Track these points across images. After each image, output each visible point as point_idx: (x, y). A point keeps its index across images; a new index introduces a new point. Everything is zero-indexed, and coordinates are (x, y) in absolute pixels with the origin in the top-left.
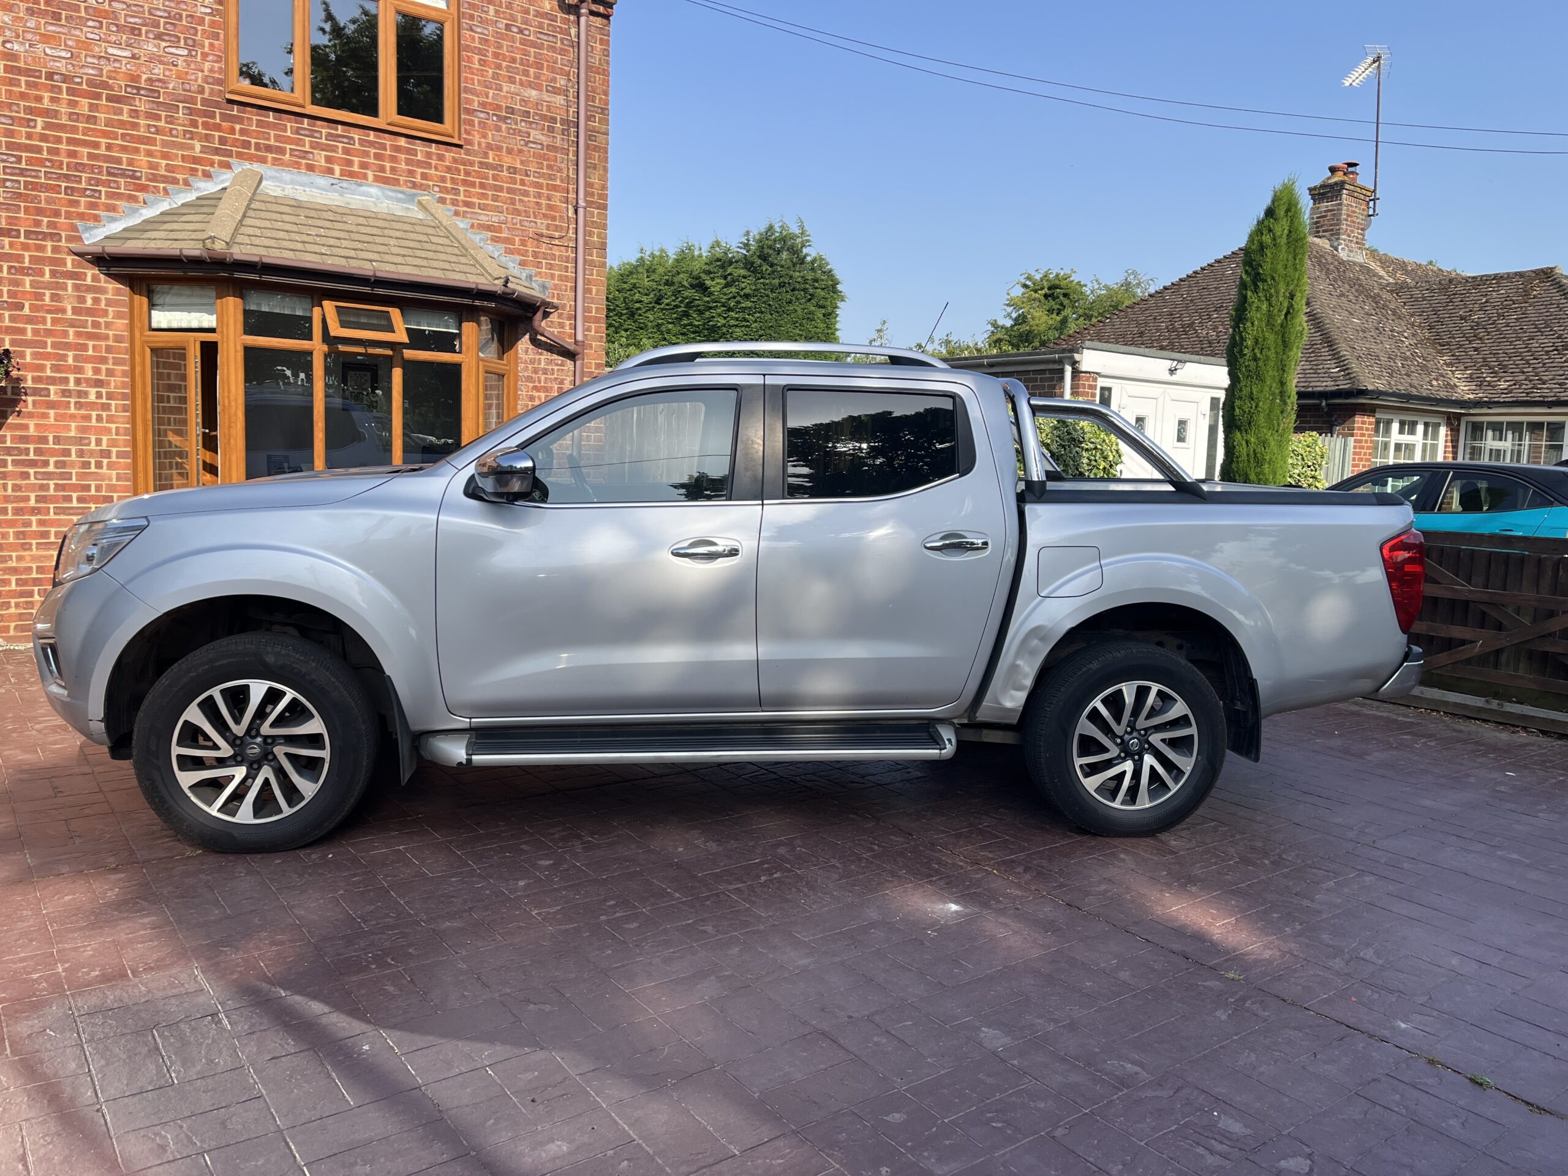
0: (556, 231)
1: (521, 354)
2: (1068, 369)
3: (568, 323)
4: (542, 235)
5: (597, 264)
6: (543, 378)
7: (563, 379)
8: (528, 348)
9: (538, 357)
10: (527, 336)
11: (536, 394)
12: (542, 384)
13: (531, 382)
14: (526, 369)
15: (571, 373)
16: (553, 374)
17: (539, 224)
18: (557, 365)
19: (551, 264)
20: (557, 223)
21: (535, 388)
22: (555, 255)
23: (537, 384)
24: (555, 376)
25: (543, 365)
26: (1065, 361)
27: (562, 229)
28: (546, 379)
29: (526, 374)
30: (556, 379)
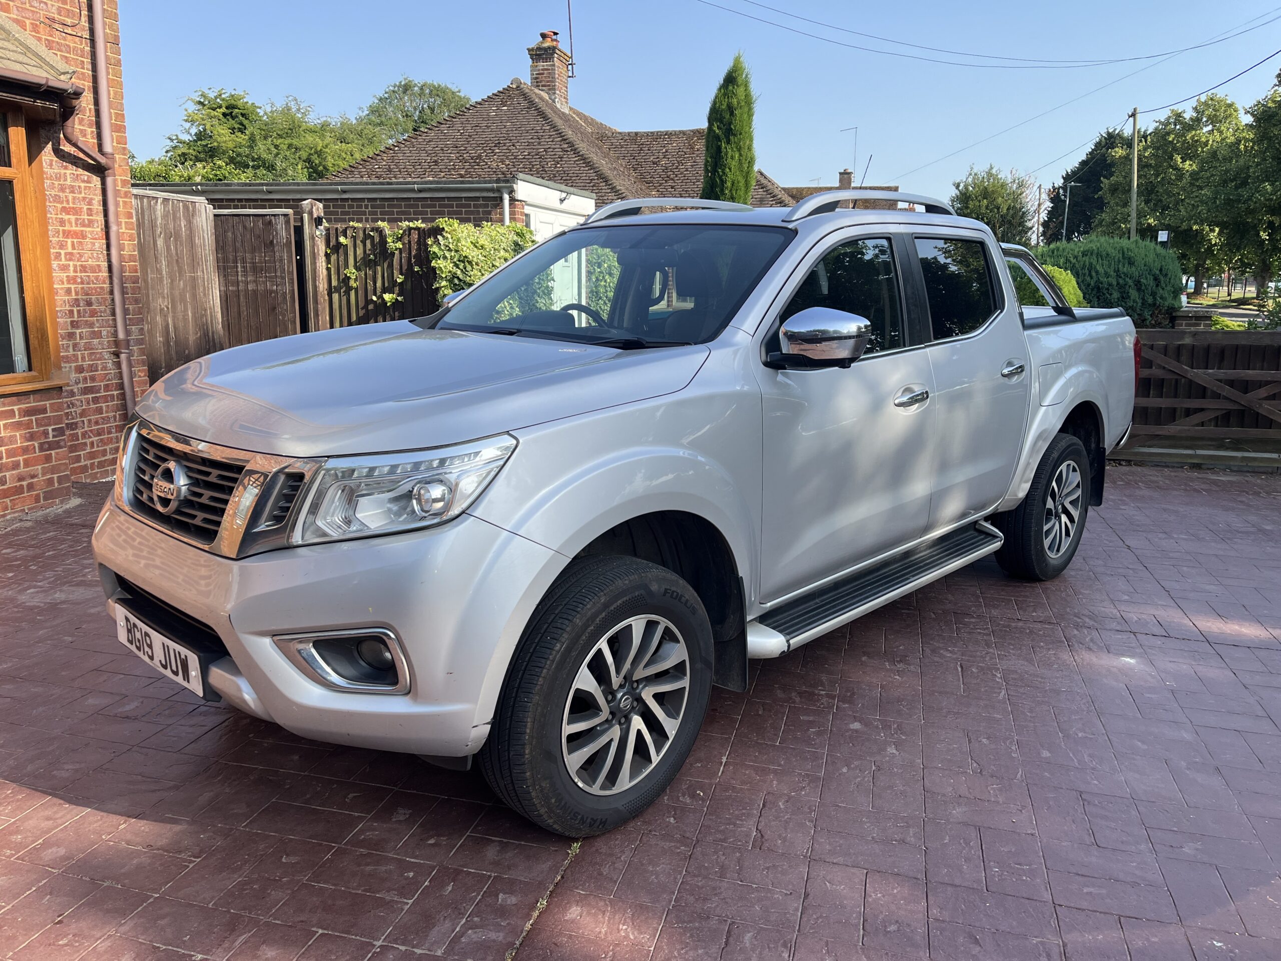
0: (68, 16)
1: (47, 169)
2: (506, 197)
3: (89, 130)
4: (53, 20)
5: (113, 61)
6: (70, 196)
7: (92, 199)
8: (51, 161)
9: (63, 171)
10: (50, 146)
11: (66, 217)
12: (71, 205)
13: (59, 202)
14: (52, 187)
15: (99, 191)
16: (80, 193)
17: (49, 6)
18: (84, 181)
19: (66, 57)
20: (68, 7)
21: (64, 209)
22: (69, 46)
23: (65, 205)
24: (83, 195)
25: (68, 182)
26: (504, 190)
27: (74, 15)
28: (74, 198)
29: (53, 193)
30: (84, 198)
